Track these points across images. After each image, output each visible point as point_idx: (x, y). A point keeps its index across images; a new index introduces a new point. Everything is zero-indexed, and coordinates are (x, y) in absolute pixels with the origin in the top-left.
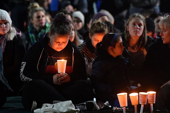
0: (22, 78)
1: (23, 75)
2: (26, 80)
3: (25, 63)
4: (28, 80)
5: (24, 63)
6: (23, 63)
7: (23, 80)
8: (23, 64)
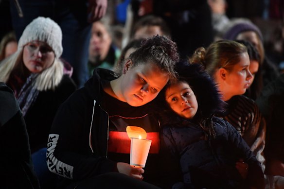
0: (52, 164)
1: (54, 158)
2: (60, 168)
3: (57, 136)
4: (65, 168)
5: (55, 137)
6: (51, 136)
7: (54, 169)
8: (51, 138)
